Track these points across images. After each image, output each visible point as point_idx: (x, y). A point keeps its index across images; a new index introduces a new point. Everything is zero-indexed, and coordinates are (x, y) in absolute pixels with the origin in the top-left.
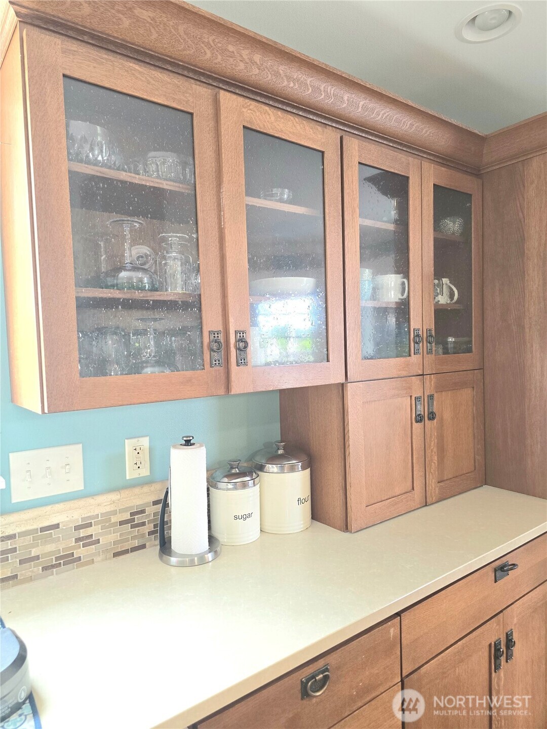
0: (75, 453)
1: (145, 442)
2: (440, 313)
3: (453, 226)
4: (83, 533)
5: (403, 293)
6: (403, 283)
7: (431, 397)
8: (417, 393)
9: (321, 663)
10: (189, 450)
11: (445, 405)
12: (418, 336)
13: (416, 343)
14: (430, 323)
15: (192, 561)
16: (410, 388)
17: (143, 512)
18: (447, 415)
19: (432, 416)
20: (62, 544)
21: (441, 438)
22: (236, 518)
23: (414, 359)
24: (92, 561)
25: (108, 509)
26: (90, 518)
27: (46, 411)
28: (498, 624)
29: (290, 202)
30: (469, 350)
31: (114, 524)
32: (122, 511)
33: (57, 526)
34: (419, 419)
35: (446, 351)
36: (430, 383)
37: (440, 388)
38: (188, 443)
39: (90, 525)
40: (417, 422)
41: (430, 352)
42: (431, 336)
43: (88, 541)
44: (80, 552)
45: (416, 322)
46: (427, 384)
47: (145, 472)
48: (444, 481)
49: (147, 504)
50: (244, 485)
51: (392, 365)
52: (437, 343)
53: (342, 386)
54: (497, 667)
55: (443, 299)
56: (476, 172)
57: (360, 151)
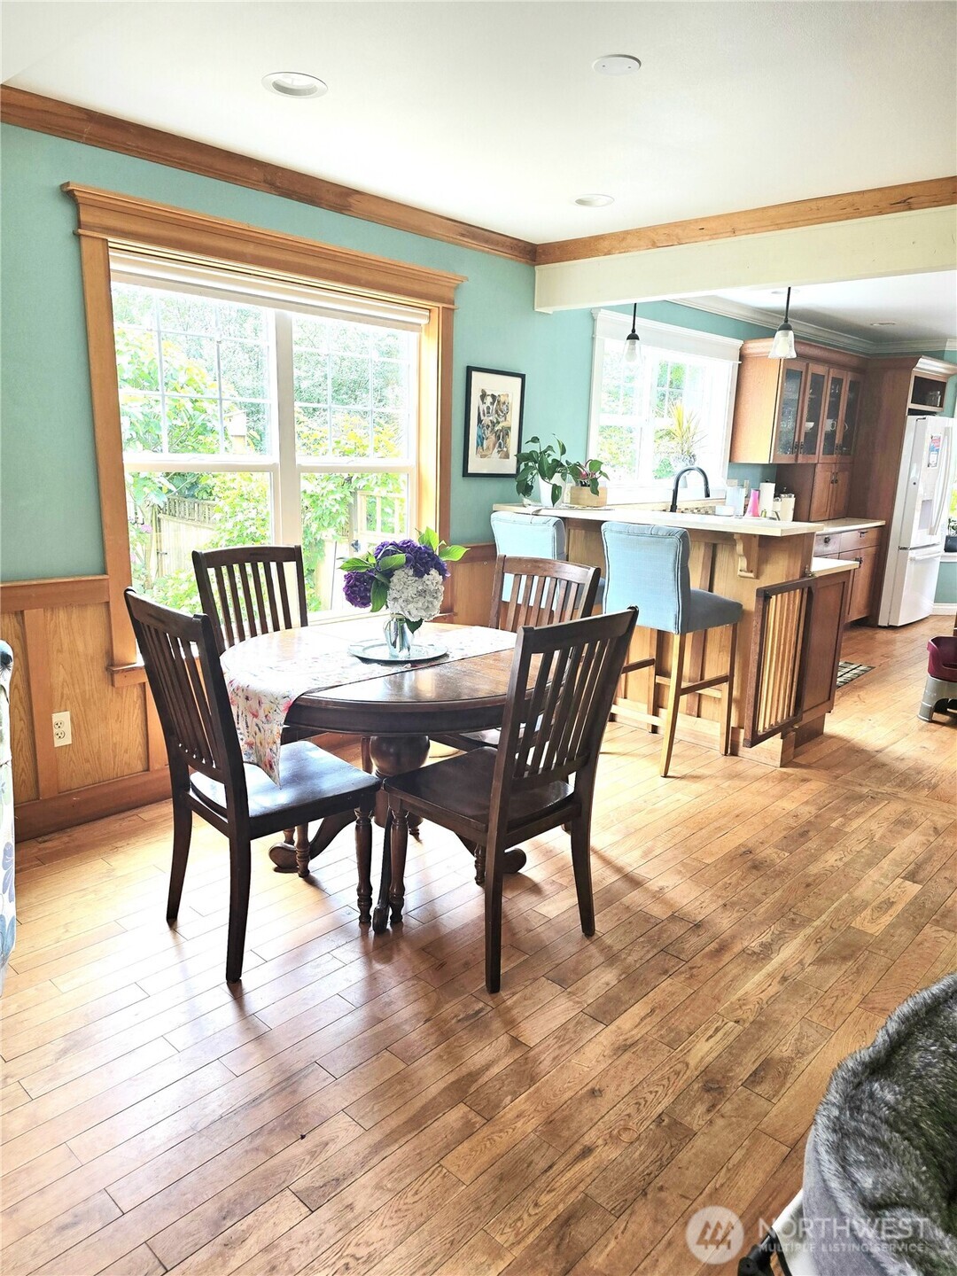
1: (748, 481)
2: (844, 437)
5: (833, 427)
6: (835, 424)
7: (837, 474)
8: (834, 472)
11: (840, 477)
12: (836, 446)
13: (836, 449)
14: (840, 441)
16: (832, 469)
18: (840, 483)
19: (836, 482)
21: (837, 491)
23: (835, 456)
30: (849, 454)
35: (844, 454)
37: (840, 471)
40: (831, 483)
41: (839, 454)
42: (840, 446)
45: (836, 441)
46: (837, 468)
50: (779, 499)
51: (828, 458)
52: (842, 450)
53: (816, 465)
55: (845, 430)
56: (864, 372)
57: (834, 373)
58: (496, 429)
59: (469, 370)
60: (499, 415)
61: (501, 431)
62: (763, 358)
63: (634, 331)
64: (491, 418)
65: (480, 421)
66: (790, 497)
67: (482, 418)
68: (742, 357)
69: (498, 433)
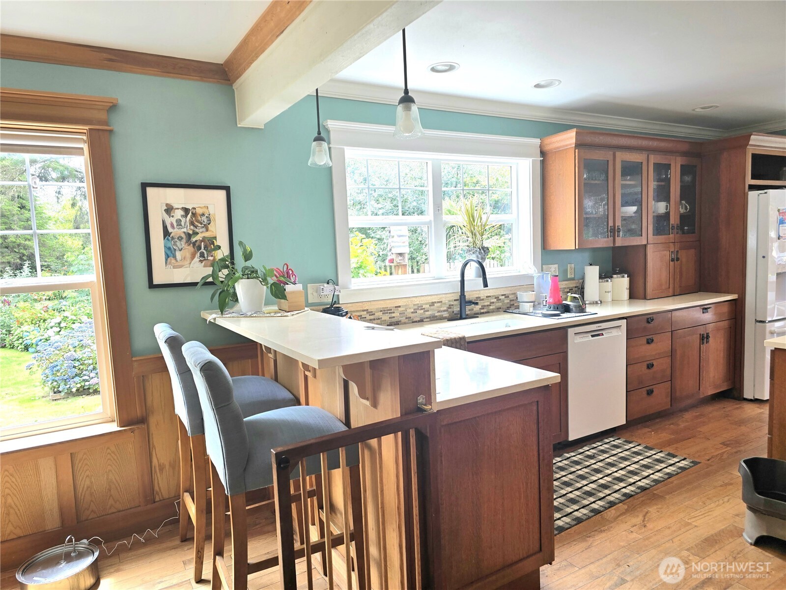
1: (573, 265)
2: (682, 217)
3: (688, 179)
5: (667, 210)
6: (667, 206)
7: (678, 251)
8: (673, 250)
9: (651, 316)
10: (592, 267)
11: (683, 255)
12: (673, 226)
13: (672, 229)
14: (678, 221)
16: (669, 247)
17: (572, 290)
18: (684, 260)
19: (678, 259)
21: (681, 268)
22: (606, 292)
23: (671, 235)
25: (564, 287)
27: (577, 247)
28: (704, 328)
29: (630, 180)
30: (694, 233)
32: (568, 288)
34: (673, 260)
35: (683, 233)
36: (678, 245)
37: (681, 248)
38: (591, 265)
40: (672, 261)
41: (677, 233)
42: (678, 226)
45: (672, 221)
46: (676, 246)
47: (573, 276)
48: (682, 287)
49: (573, 287)
50: (607, 281)
51: (661, 238)
52: (680, 230)
53: (645, 246)
54: (703, 343)
55: (682, 211)
56: (699, 155)
57: (654, 159)
58: (194, 240)
59: (144, 186)
60: (196, 227)
61: (201, 241)
62: (559, 152)
63: (319, 133)
64: (185, 230)
65: (166, 233)
66: (623, 277)
67: (170, 230)
68: (543, 153)
69: (197, 244)
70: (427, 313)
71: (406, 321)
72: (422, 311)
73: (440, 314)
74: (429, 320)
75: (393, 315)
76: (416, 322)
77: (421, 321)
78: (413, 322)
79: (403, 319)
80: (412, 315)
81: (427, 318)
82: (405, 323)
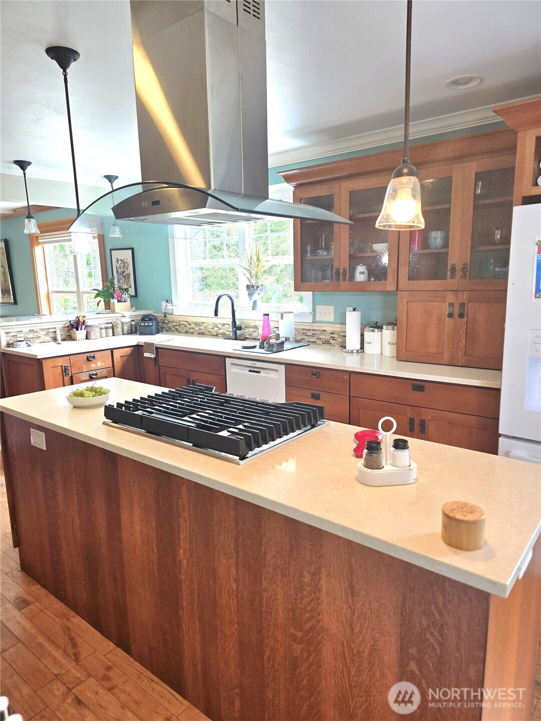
0: (332, 309)
4: (332, 335)
8: (452, 301)
10: (354, 312)
15: (349, 351)
16: (444, 297)
20: (327, 337)
21: (471, 329)
24: (334, 346)
26: (335, 331)
28: (413, 410)
31: (341, 336)
33: (325, 331)
34: (451, 316)
36: (463, 295)
38: (354, 310)
39: (334, 334)
40: (449, 317)
43: (333, 339)
44: (331, 341)
48: (473, 356)
58: (124, 274)
59: (111, 250)
60: (124, 268)
64: (122, 270)
67: (118, 270)
69: (125, 276)
70: (220, 331)
71: (208, 333)
72: (217, 329)
73: (228, 333)
74: (221, 336)
75: (201, 328)
76: (214, 335)
77: (217, 335)
78: (212, 335)
79: (207, 333)
80: (211, 330)
81: (221, 334)
82: (207, 335)
